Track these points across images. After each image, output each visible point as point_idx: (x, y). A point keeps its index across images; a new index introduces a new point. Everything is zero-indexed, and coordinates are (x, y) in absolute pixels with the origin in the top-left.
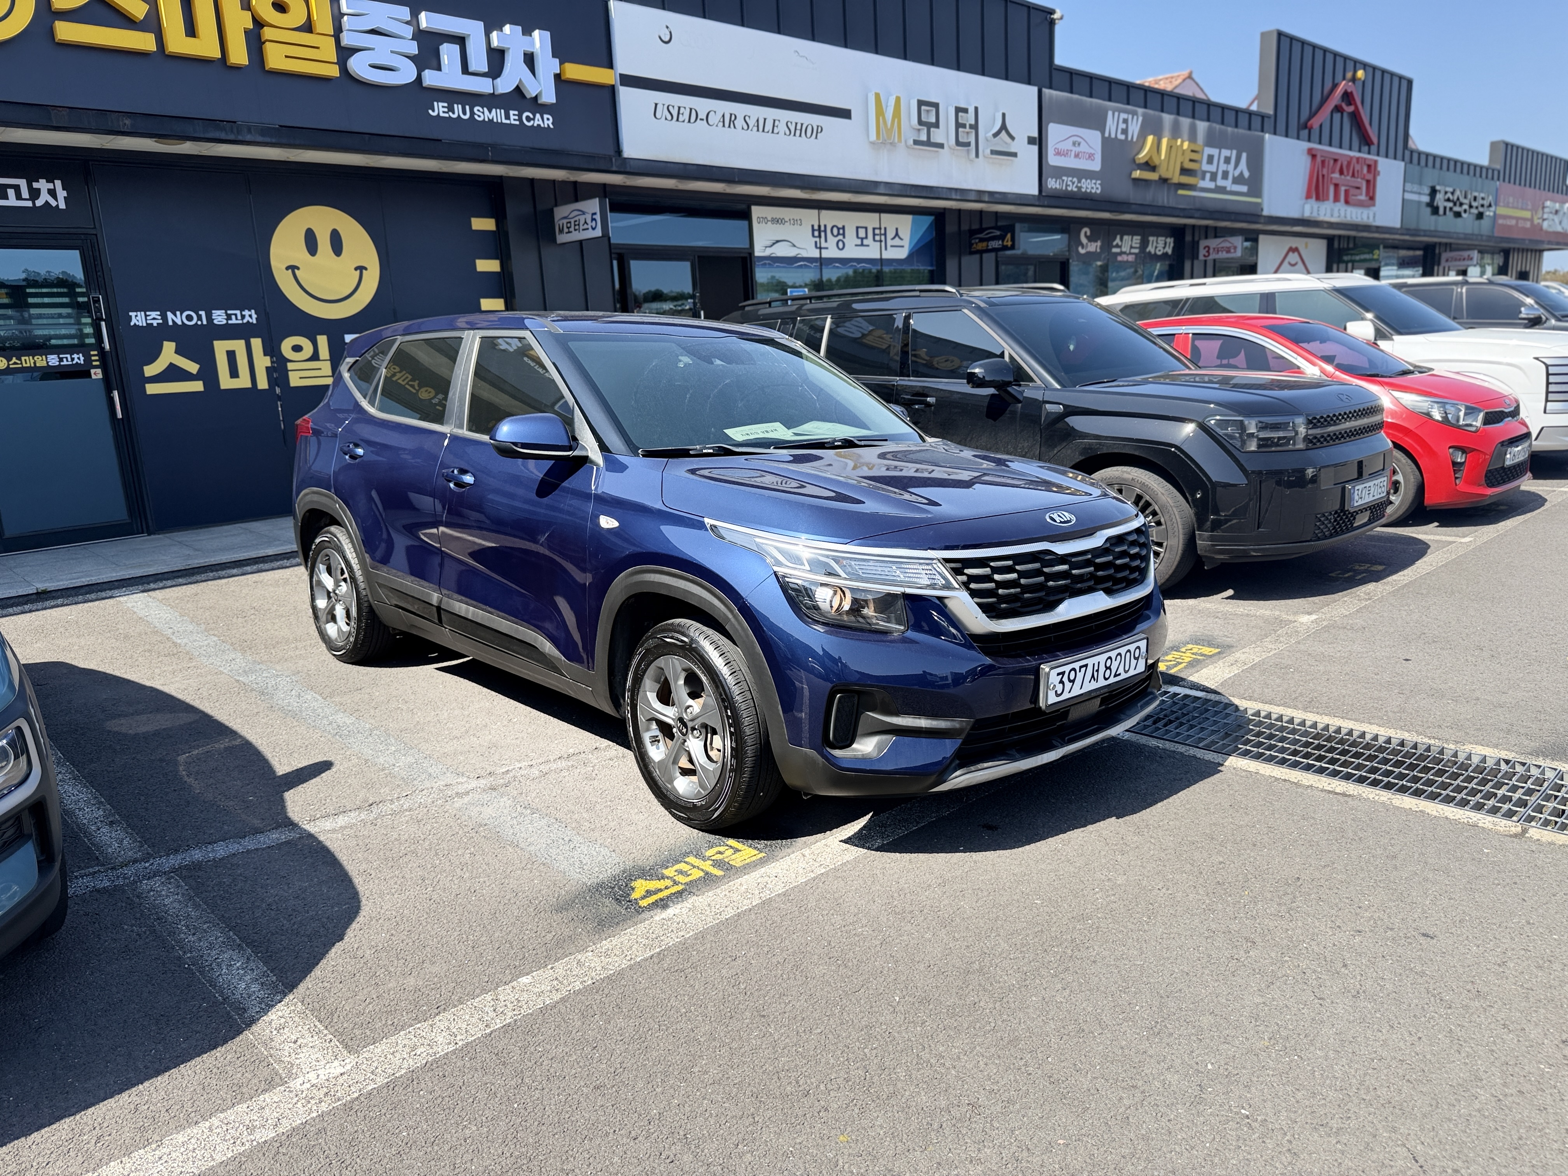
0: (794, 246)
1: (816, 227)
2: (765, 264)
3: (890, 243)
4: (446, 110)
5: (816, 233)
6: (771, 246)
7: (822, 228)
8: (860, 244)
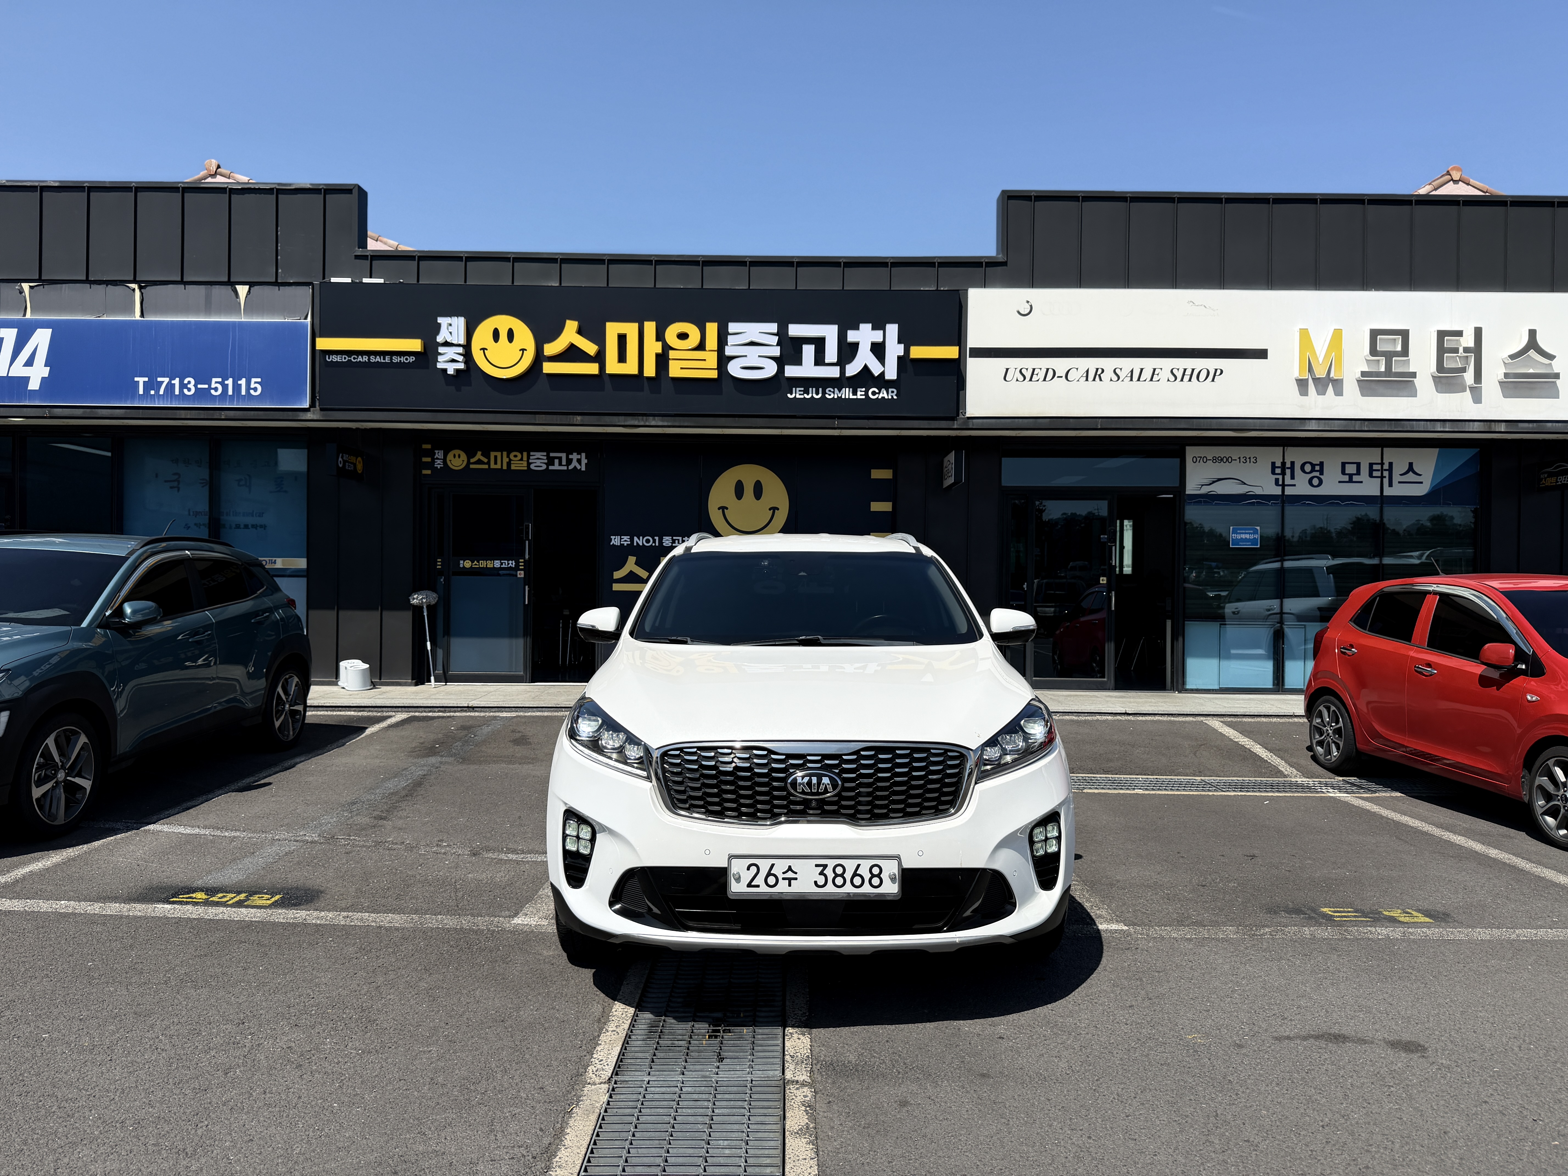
0: (1245, 484)
1: (1278, 464)
2: (1200, 502)
3: (1396, 478)
4: (802, 393)
5: (1278, 471)
6: (1211, 484)
7: (1288, 465)
8: (1348, 480)
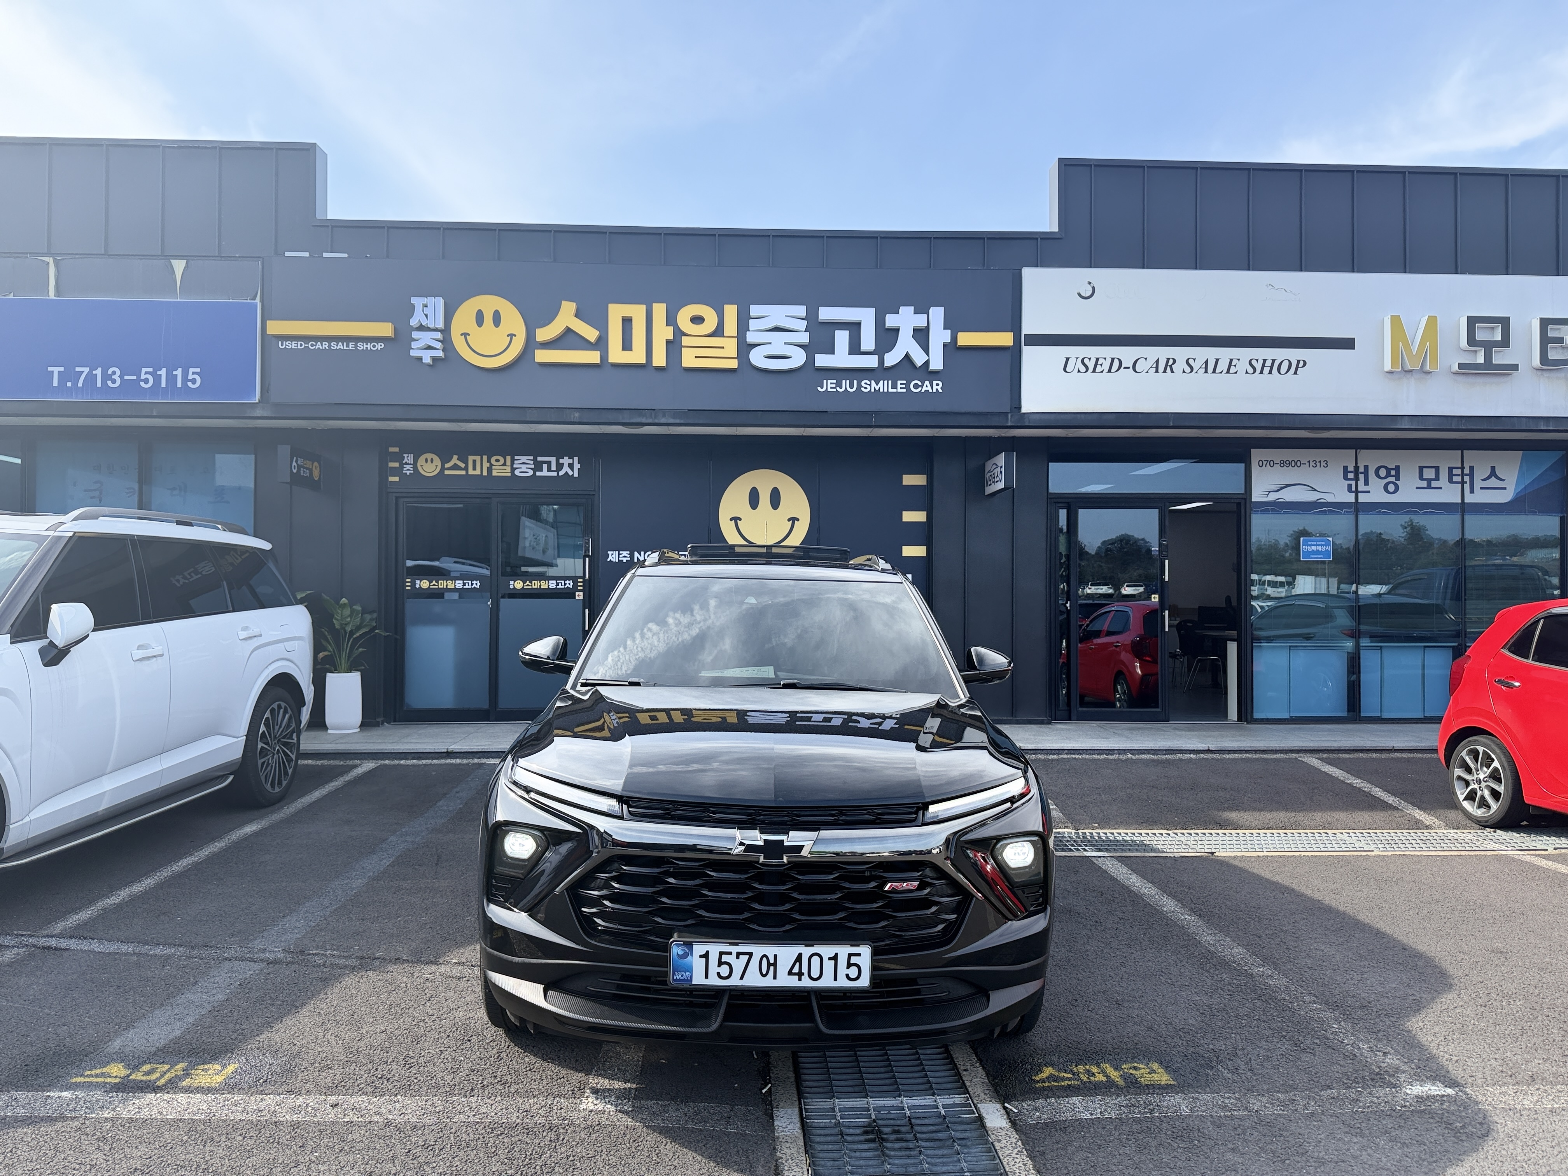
0: (1316, 490)
1: (1351, 468)
2: (1268, 511)
3: (1478, 484)
4: (834, 386)
5: (1351, 476)
6: (1278, 490)
7: (1362, 469)
8: (1426, 486)
